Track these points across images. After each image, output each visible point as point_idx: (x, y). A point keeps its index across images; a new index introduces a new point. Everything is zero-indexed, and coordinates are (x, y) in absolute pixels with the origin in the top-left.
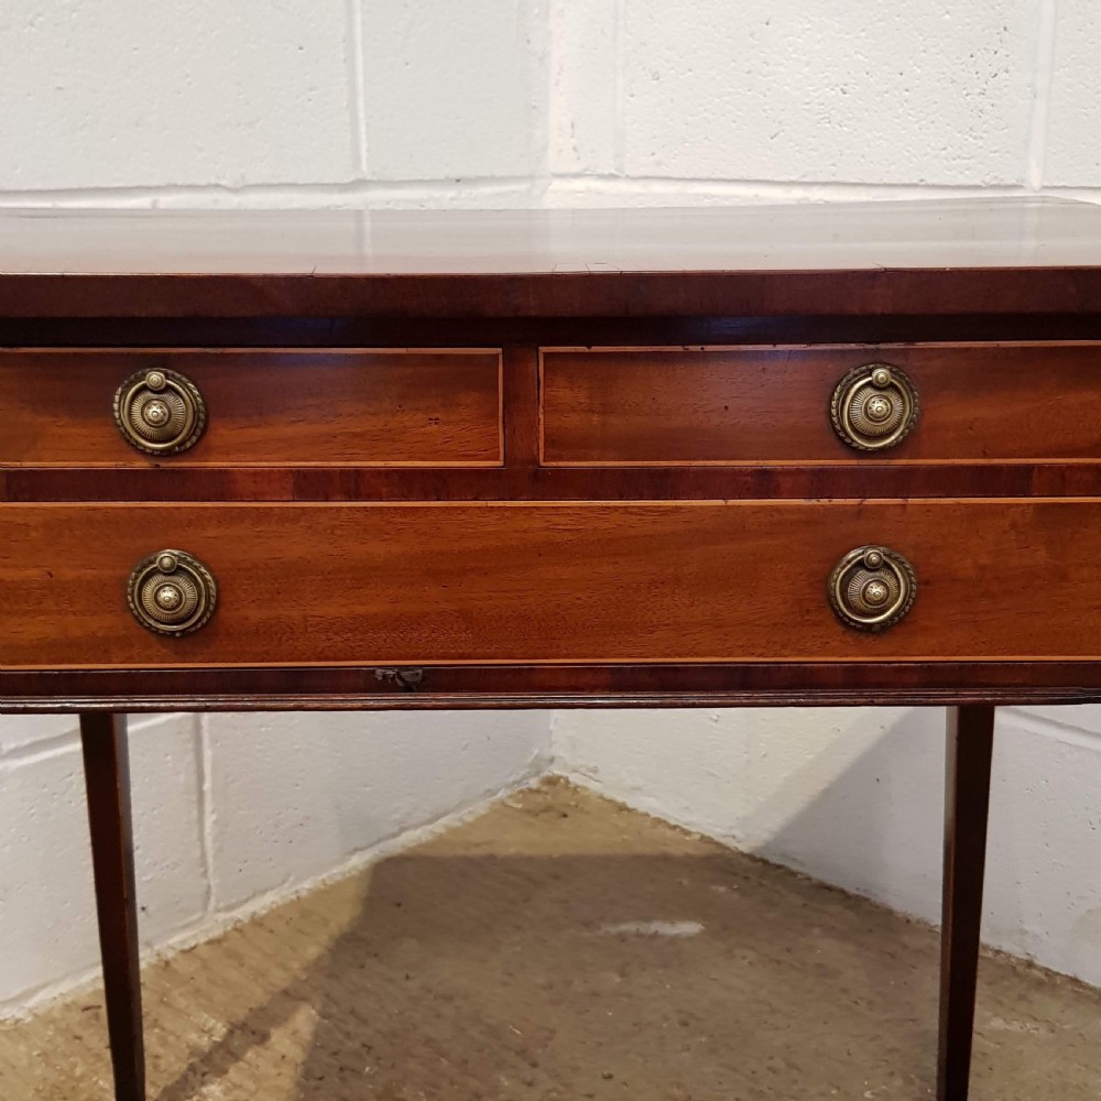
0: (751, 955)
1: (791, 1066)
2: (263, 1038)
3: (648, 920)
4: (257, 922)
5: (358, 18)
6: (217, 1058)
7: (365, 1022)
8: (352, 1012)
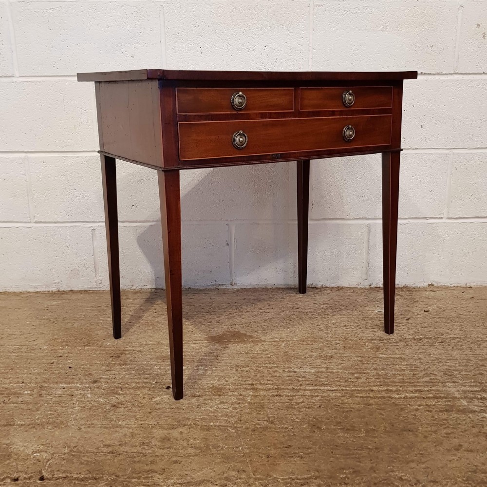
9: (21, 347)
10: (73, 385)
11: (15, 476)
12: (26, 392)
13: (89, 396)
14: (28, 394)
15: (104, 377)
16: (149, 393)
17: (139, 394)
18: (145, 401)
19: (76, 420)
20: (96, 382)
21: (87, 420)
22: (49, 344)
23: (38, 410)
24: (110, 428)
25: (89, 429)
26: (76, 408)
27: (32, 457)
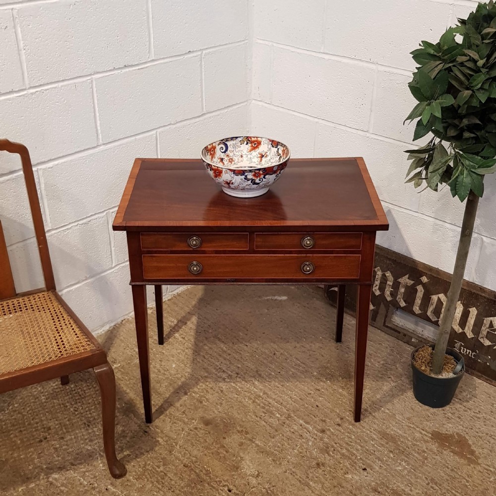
0: (298, 305)
1: (305, 331)
2: (186, 323)
3: (275, 296)
4: (179, 295)
5: (203, 73)
6: (176, 328)
7: (208, 320)
8: (205, 318)
9: (301, 364)
10: (308, 426)
11: (231, 487)
12: (277, 415)
13: (310, 444)
14: (278, 417)
15: (332, 430)
16: (349, 466)
17: (341, 463)
18: (340, 474)
19: (289, 462)
20: (323, 431)
21: (295, 467)
22: (320, 371)
23: (273, 438)
24: (303, 484)
25: (291, 477)
26: (295, 451)
27: (247, 478)
